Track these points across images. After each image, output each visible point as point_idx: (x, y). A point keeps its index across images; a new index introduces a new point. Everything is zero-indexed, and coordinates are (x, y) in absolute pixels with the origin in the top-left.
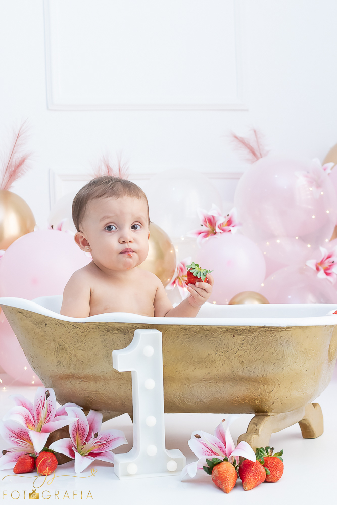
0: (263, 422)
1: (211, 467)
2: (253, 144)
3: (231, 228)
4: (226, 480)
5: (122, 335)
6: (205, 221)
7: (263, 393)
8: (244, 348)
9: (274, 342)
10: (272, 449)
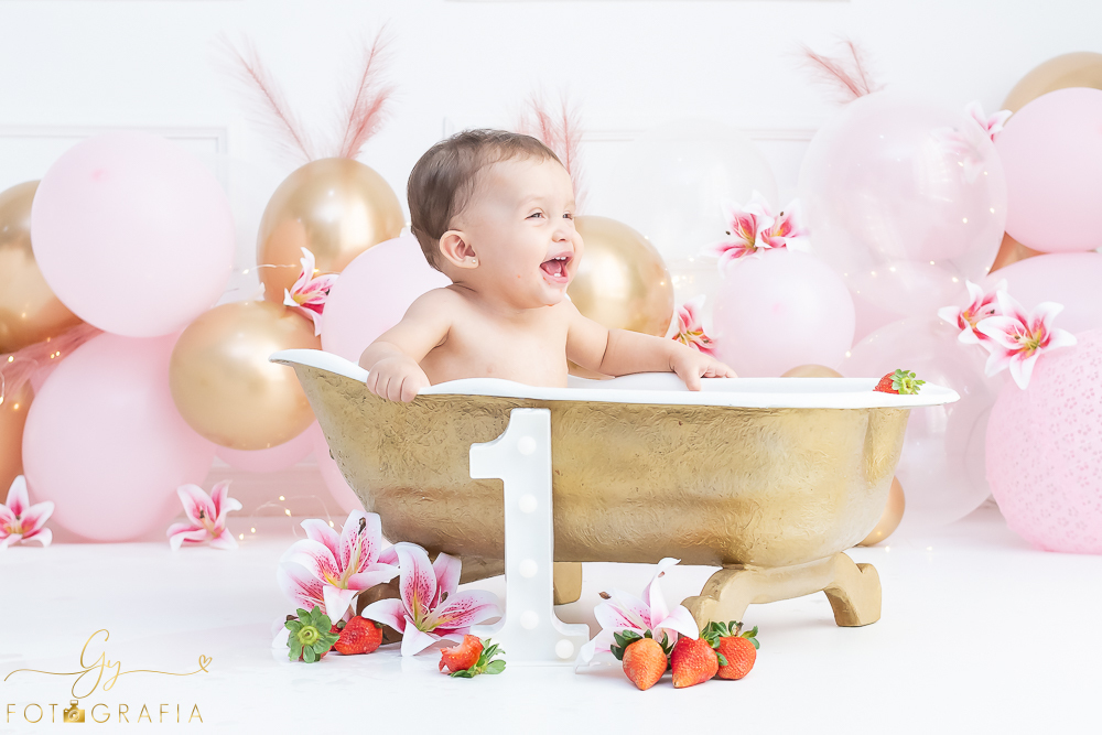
0: (731, 580)
1: (623, 646)
2: (851, 71)
3: (787, 240)
4: (643, 668)
5: (490, 419)
6: (736, 226)
7: (732, 528)
8: (698, 446)
9: (749, 436)
10: (740, 624)
